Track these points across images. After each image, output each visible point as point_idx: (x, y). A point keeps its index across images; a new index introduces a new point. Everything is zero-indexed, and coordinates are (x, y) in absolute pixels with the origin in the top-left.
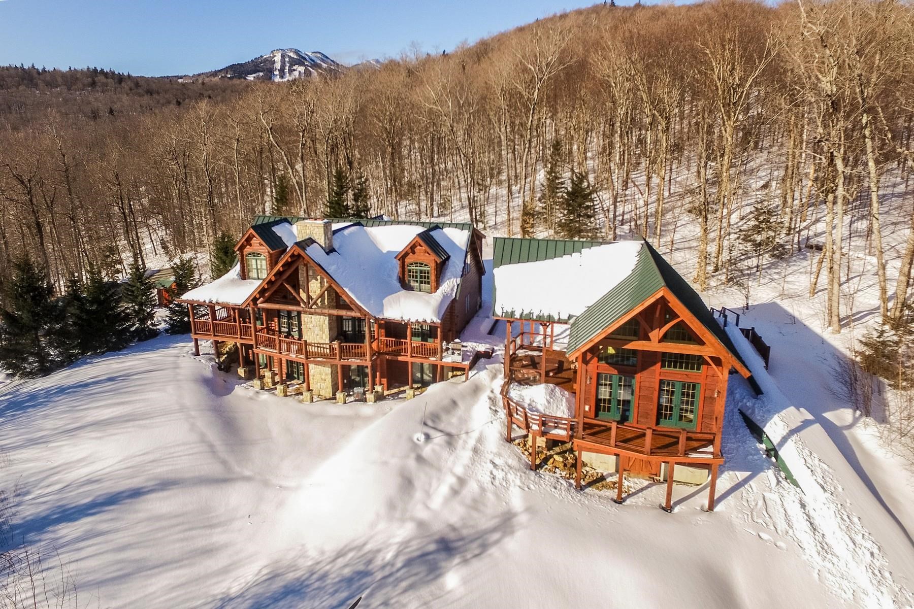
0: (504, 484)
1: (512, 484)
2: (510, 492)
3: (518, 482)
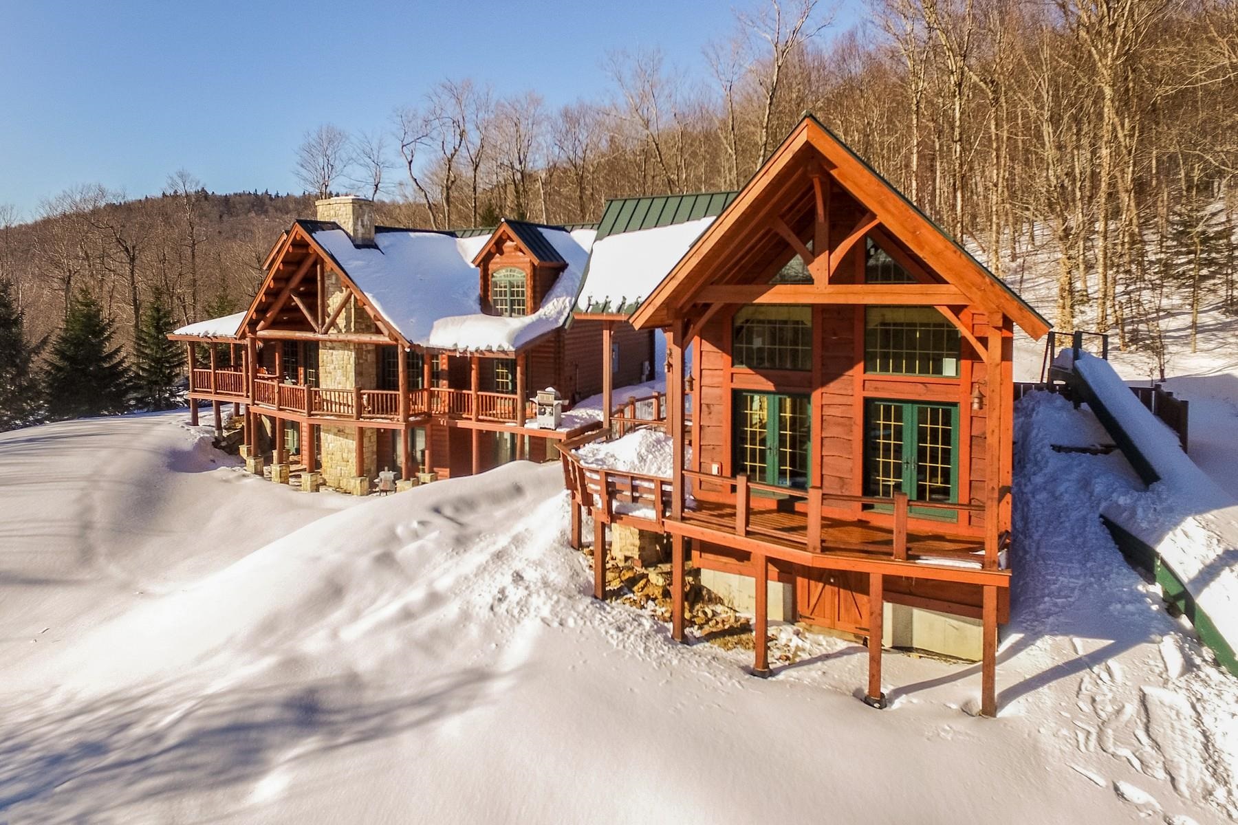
0: (516, 612)
1: (532, 613)
2: (517, 628)
3: (546, 612)
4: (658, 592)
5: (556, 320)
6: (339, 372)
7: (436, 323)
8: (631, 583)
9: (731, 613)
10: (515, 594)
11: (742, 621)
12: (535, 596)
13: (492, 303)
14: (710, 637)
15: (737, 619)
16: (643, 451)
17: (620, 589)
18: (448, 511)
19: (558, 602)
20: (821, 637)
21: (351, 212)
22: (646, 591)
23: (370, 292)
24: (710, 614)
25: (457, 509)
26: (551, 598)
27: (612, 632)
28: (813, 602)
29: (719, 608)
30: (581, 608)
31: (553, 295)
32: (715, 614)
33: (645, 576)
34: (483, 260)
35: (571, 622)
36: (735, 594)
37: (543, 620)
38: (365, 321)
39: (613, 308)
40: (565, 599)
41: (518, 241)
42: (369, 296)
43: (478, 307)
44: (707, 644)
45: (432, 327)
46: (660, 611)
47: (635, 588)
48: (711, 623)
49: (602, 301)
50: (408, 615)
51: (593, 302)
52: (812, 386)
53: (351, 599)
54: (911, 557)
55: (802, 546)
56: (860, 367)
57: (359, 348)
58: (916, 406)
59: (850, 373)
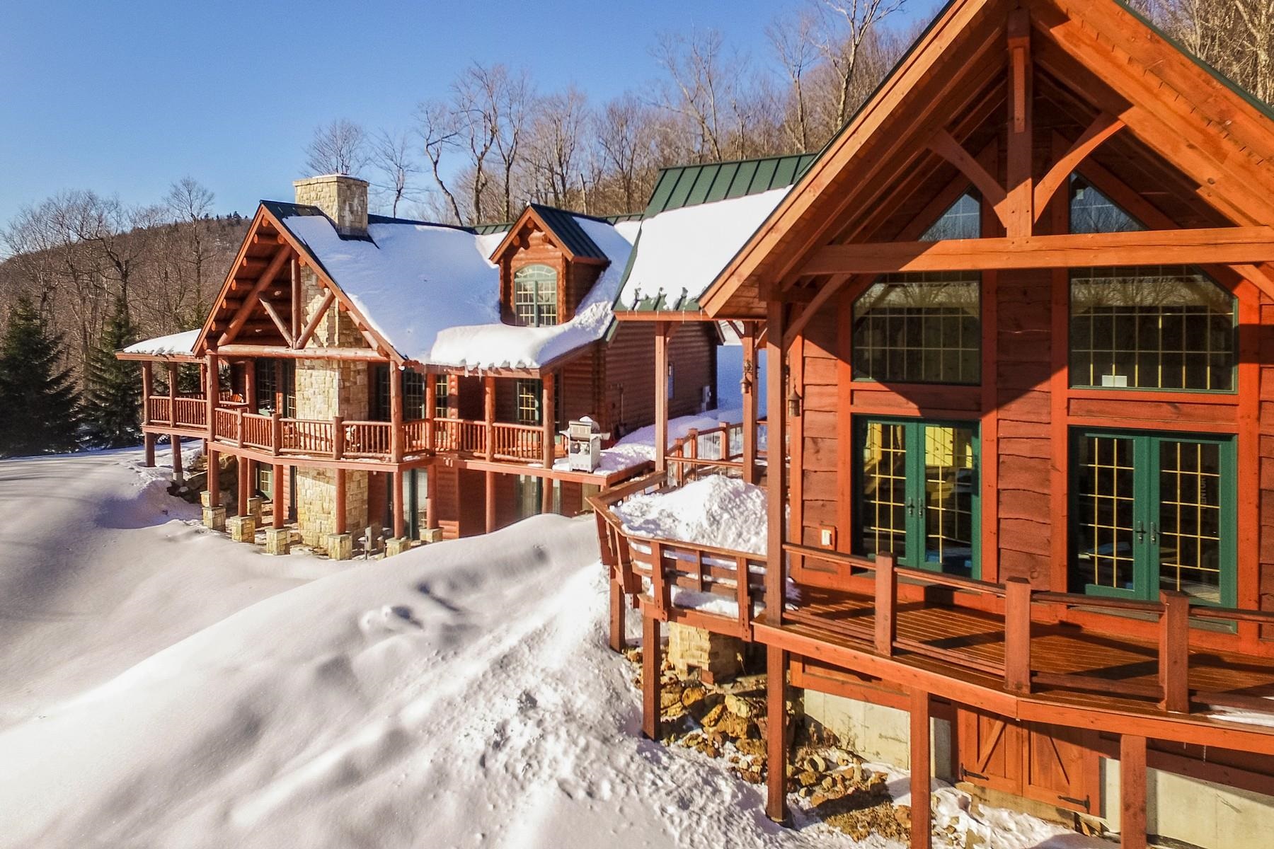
0: (519, 768)
1: (546, 771)
2: (520, 800)
3: (566, 770)
4: (740, 729)
5: (595, 330)
6: (320, 398)
7: (440, 334)
8: (698, 711)
9: (854, 764)
10: (521, 734)
11: (873, 779)
12: (551, 738)
13: (514, 310)
14: (827, 810)
15: (865, 775)
16: (715, 507)
17: (682, 720)
18: (440, 590)
19: (586, 749)
20: (1004, 814)
21: (335, 193)
22: (722, 726)
23: (354, 293)
24: (821, 766)
25: (453, 586)
26: (576, 744)
27: (672, 809)
28: (986, 751)
29: (835, 755)
30: (622, 760)
31: (592, 300)
32: (829, 765)
33: (719, 699)
34: (503, 256)
35: (605, 790)
36: (858, 730)
37: (562, 785)
38: (351, 333)
39: (670, 304)
40: (596, 744)
41: (547, 231)
42: (353, 298)
43: (497, 316)
44: (824, 826)
45: (435, 340)
46: (744, 760)
47: (705, 721)
48: (826, 783)
49: (653, 295)
50: (349, 775)
51: (642, 296)
52: (982, 410)
53: (270, 741)
54: (1196, 707)
55: (997, 683)
56: (1061, 376)
57: (345, 367)
58: (1156, 441)
59: (1044, 387)
